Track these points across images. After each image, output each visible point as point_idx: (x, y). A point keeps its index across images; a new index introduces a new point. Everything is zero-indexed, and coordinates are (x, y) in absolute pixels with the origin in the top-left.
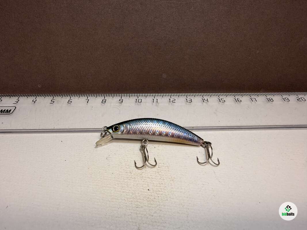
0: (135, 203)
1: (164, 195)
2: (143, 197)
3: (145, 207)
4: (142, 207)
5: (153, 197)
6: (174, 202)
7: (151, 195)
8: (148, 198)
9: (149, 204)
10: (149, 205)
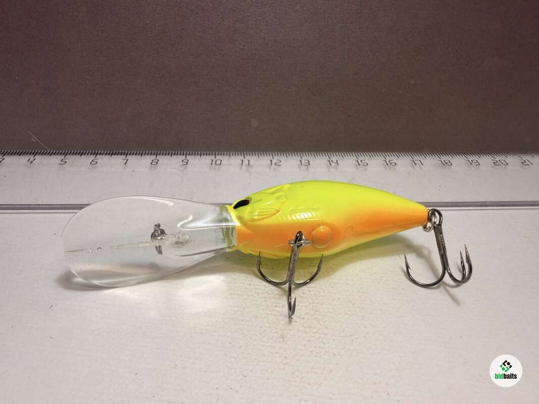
6: (337, 299)
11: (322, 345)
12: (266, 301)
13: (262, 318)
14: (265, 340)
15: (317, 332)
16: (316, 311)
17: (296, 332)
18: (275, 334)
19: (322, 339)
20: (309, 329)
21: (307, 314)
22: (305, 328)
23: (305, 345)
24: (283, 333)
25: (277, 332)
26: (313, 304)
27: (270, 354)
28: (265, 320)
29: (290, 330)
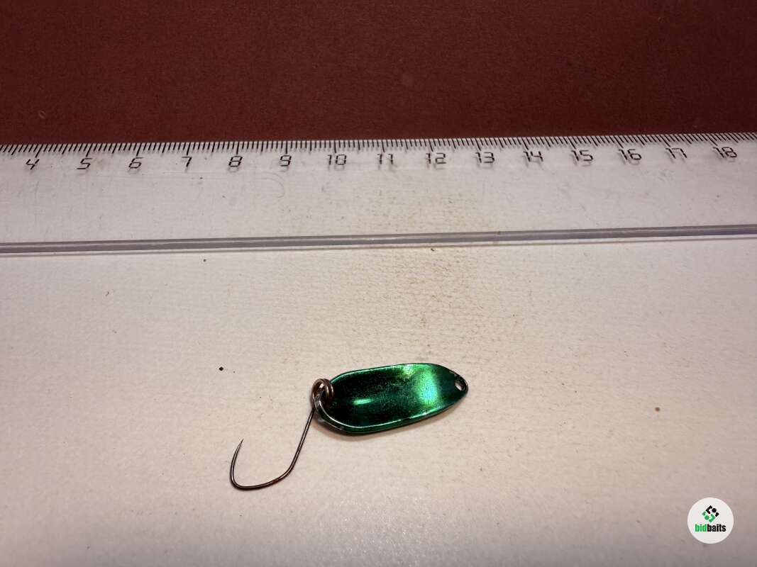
0: (407, 276)
1: (471, 258)
2: (424, 264)
3: (431, 282)
4: (423, 282)
5: (447, 264)
6: (495, 271)
7: (441, 260)
8: (434, 265)
9: (438, 276)
10: (440, 278)
11: (476, 329)
12: (398, 276)
13: (395, 298)
14: (400, 325)
15: (469, 314)
16: (467, 287)
17: (441, 315)
18: (413, 318)
19: (476, 321)
20: (458, 310)
21: (455, 291)
22: (453, 308)
23: (453, 330)
24: (424, 315)
25: (416, 315)
26: (463, 277)
27: (407, 342)
28: (399, 300)
29: (432, 311)
